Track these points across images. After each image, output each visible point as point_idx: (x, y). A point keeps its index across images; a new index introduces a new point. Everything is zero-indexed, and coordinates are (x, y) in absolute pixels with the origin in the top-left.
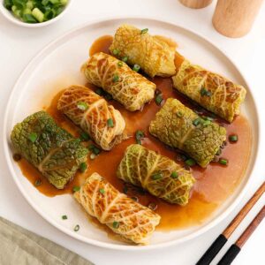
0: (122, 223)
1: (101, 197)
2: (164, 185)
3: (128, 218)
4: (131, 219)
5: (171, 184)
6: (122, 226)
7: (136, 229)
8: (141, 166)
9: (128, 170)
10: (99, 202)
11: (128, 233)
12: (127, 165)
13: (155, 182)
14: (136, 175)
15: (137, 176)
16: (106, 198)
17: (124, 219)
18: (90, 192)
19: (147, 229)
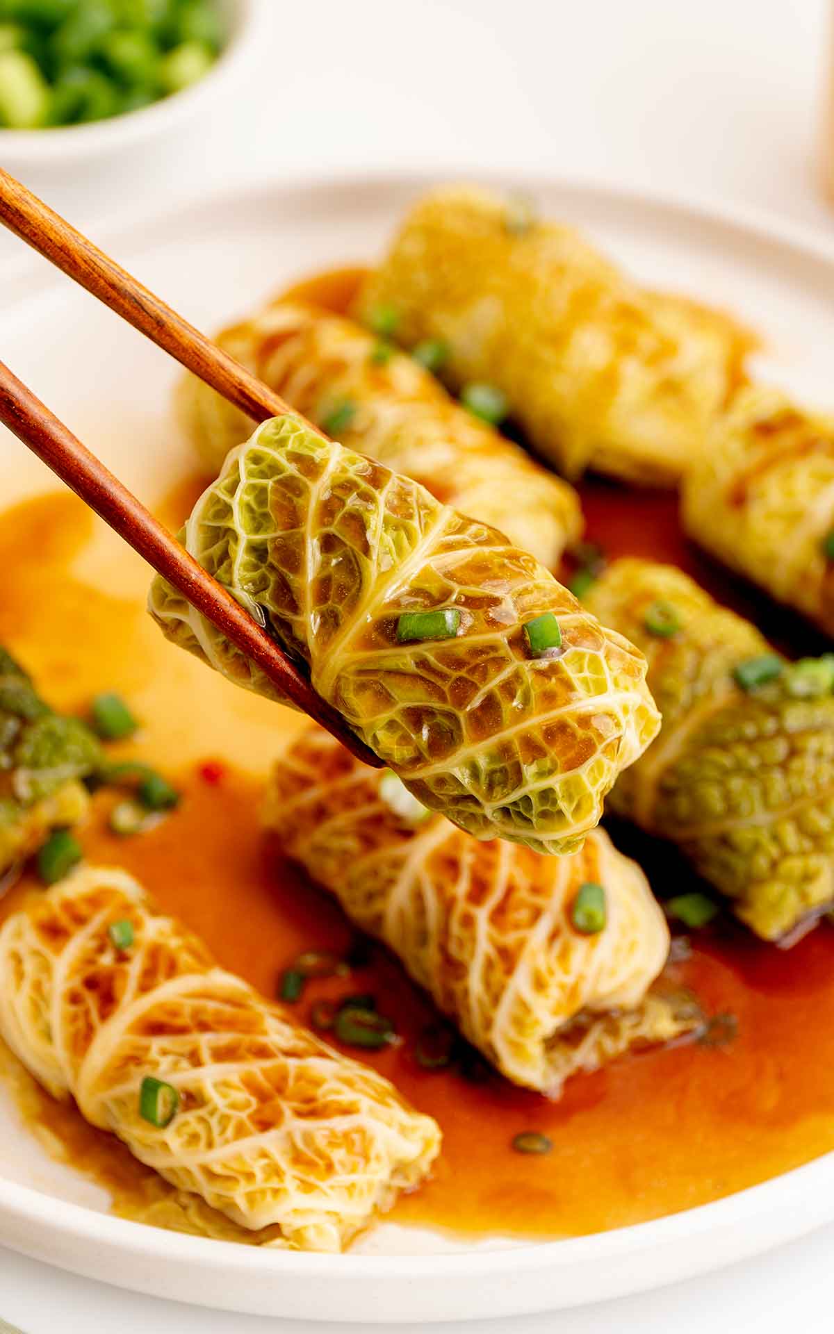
0: (192, 1099)
1: (107, 960)
2: (463, 690)
3: (232, 1071)
4: (250, 1085)
5: (509, 689)
6: (189, 1118)
7: (270, 1141)
8: (329, 544)
9: (240, 556)
10: (91, 983)
11: (217, 1158)
12: (239, 522)
13: (406, 658)
14: (287, 595)
15: (294, 607)
16: (135, 968)
17: (209, 1077)
18: (54, 932)
19: (338, 1155)
